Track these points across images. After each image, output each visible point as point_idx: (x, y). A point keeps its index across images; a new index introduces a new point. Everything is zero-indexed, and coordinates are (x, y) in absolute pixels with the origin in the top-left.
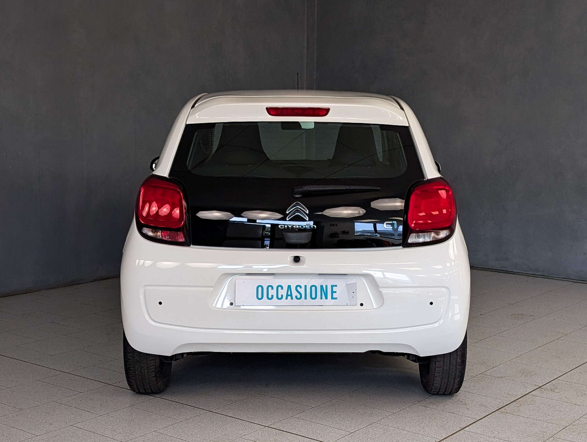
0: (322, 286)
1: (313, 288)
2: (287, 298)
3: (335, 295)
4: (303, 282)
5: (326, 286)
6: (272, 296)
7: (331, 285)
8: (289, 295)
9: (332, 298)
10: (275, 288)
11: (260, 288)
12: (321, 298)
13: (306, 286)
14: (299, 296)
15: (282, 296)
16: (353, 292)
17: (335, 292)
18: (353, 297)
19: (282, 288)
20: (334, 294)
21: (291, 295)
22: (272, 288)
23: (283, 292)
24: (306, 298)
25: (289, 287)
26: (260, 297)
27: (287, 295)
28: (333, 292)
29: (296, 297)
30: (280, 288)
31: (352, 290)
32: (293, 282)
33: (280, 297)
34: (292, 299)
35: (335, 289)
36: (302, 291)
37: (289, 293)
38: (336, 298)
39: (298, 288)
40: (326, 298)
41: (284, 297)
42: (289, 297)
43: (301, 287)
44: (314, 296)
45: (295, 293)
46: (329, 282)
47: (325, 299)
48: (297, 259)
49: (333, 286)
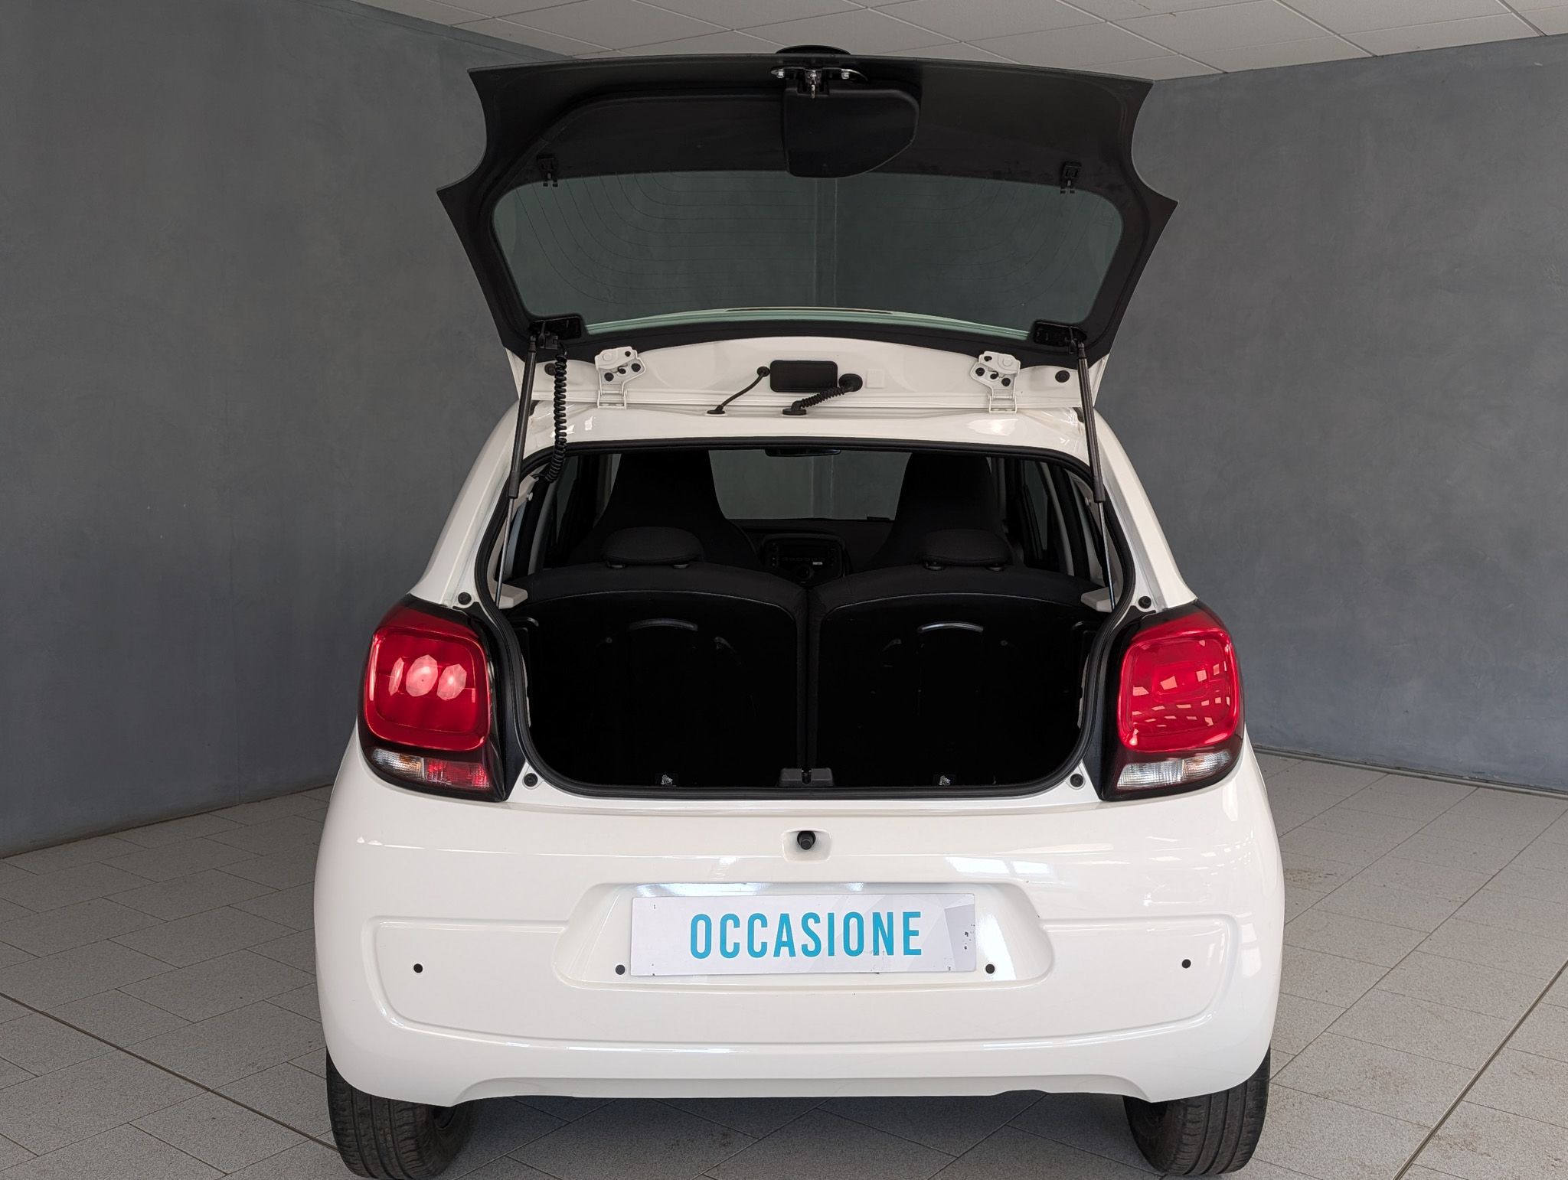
0: (877, 917)
1: (853, 921)
2: (777, 953)
3: (914, 943)
4: (823, 904)
5: (890, 916)
6: (737, 946)
7: (904, 914)
8: (785, 943)
9: (908, 951)
10: (744, 923)
11: (701, 924)
12: (876, 953)
13: (831, 916)
14: (812, 947)
15: (764, 945)
16: (966, 934)
17: (916, 933)
18: (966, 948)
19: (764, 924)
20: (911, 938)
21: (790, 944)
22: (737, 924)
23: (767, 935)
24: (831, 953)
25: (785, 919)
26: (701, 948)
27: (780, 944)
28: (908, 933)
29: (805, 948)
30: (758, 923)
31: (963, 929)
32: (797, 906)
33: (757, 948)
34: (792, 953)
35: (914, 924)
36: (821, 930)
37: (785, 938)
38: (918, 952)
39: (811, 922)
40: (890, 951)
41: (771, 948)
42: (785, 950)
43: (817, 920)
44: (854, 946)
45: (800, 938)
46: (900, 906)
47: (886, 953)
48: (806, 840)
49: (907, 916)
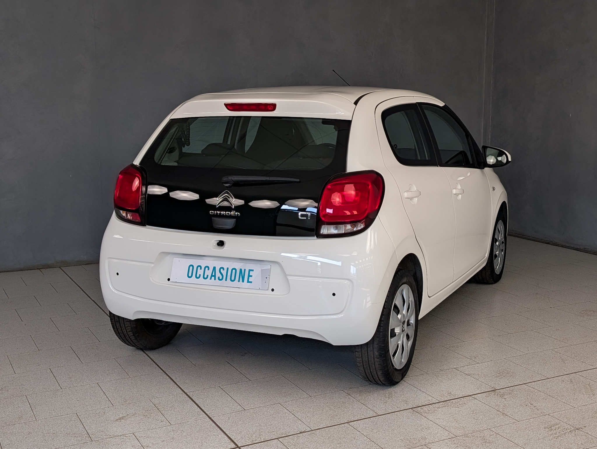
0: (241, 270)
1: (234, 271)
2: (211, 279)
3: (251, 279)
4: (226, 264)
5: (245, 270)
6: (200, 275)
7: (249, 270)
8: (213, 276)
9: (248, 282)
10: (203, 269)
11: (191, 267)
12: (239, 281)
13: (228, 269)
14: (221, 278)
15: (208, 276)
16: (266, 278)
17: (251, 276)
18: (266, 283)
19: (209, 269)
20: (250, 277)
21: (215, 276)
22: (201, 269)
23: (209, 273)
24: (226, 280)
25: (214, 268)
26: (190, 275)
27: (212, 276)
28: (249, 276)
29: (219, 277)
30: (207, 268)
31: (266, 276)
32: (218, 264)
33: (205, 277)
34: (215, 279)
35: (251, 273)
36: (224, 272)
37: (214, 274)
38: (251, 282)
39: (222, 270)
40: (243, 281)
42: (213, 278)
43: (223, 269)
44: (233, 279)
45: (218, 275)
46: (247, 267)
48: (221, 244)
49: (250, 270)
